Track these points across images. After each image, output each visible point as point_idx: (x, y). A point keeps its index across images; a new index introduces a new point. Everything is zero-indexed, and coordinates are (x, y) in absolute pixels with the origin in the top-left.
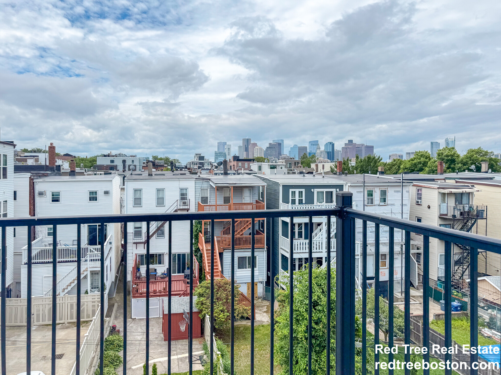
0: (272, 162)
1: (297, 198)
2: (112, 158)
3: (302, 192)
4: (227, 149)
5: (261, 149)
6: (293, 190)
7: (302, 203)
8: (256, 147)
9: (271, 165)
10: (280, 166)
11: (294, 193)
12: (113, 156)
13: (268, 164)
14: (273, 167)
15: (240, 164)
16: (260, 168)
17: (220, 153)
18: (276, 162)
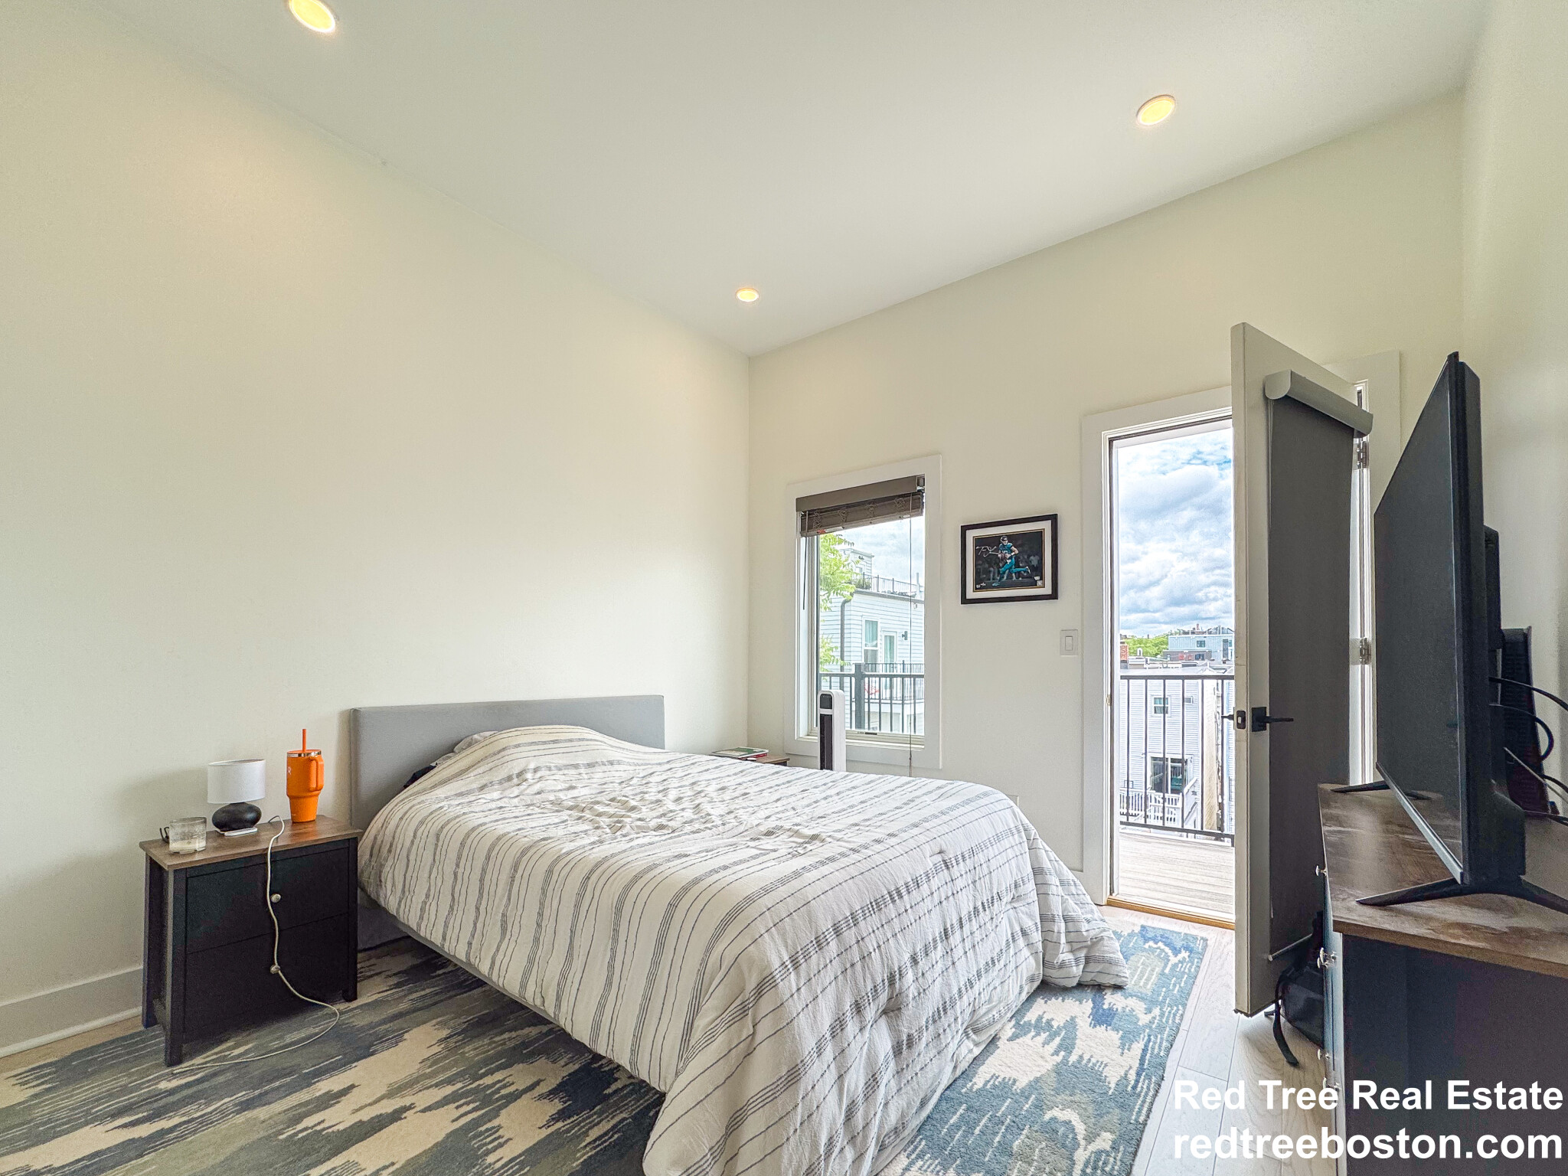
2: (1201, 638)
12: (1204, 633)
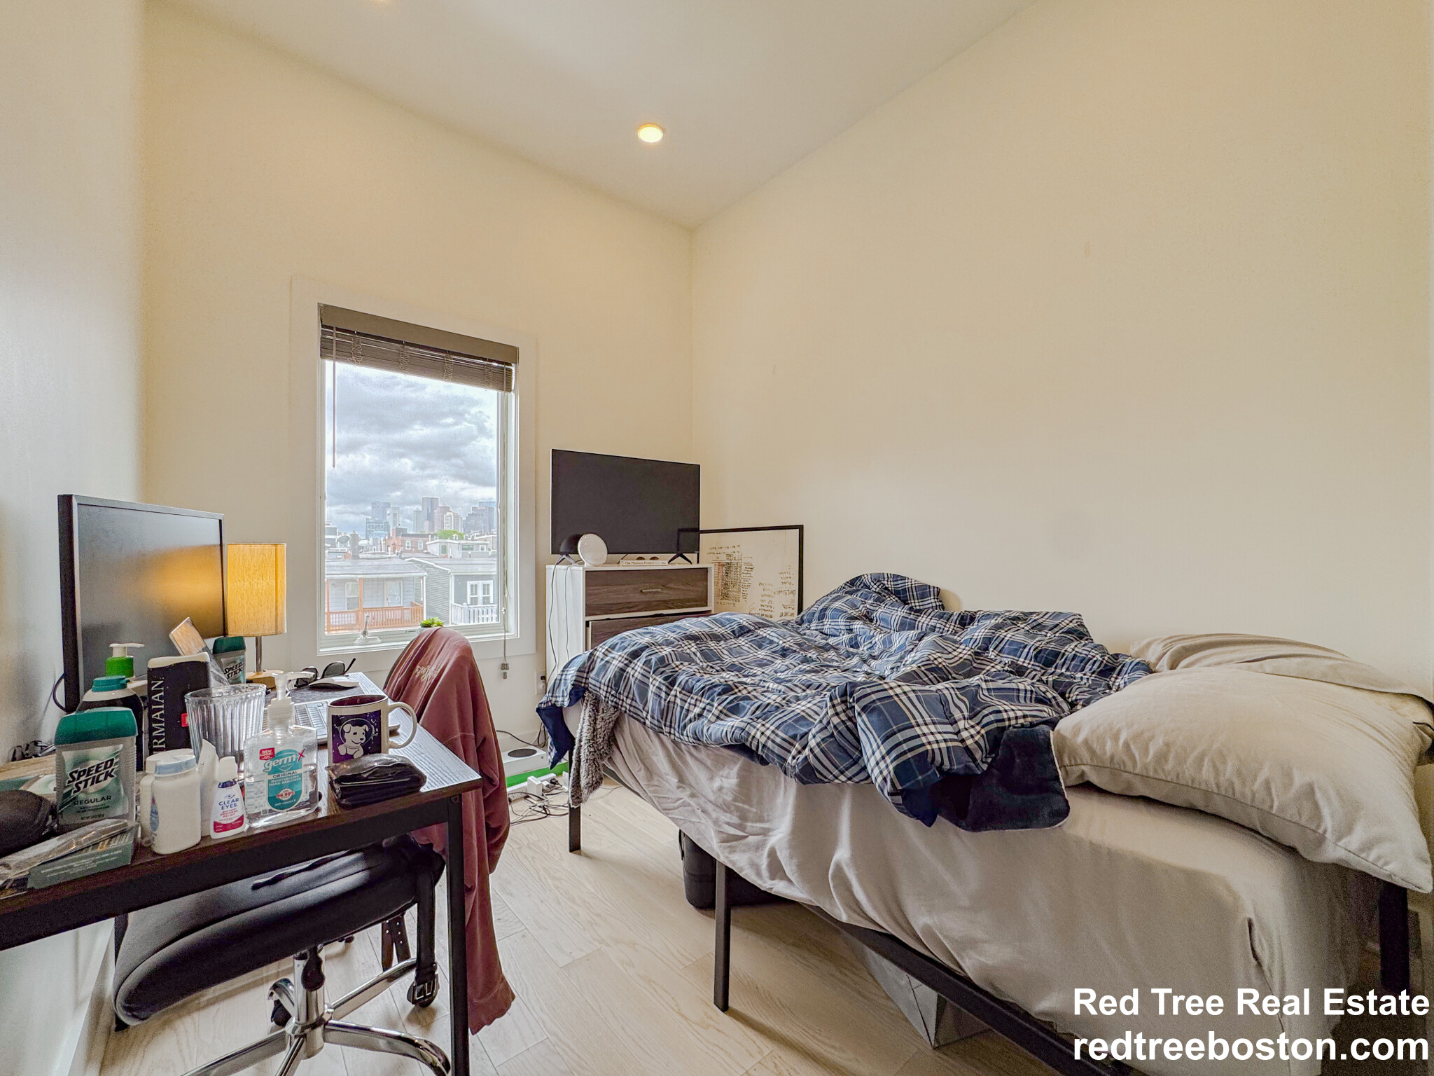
0: (466, 539)
1: (480, 595)
3: (488, 585)
4: (391, 516)
5: (457, 517)
6: (474, 583)
7: (489, 603)
8: (448, 514)
9: (463, 545)
10: (480, 546)
11: (474, 588)
13: (457, 542)
14: (467, 547)
15: (408, 541)
16: (444, 549)
17: (376, 523)
18: (472, 540)
